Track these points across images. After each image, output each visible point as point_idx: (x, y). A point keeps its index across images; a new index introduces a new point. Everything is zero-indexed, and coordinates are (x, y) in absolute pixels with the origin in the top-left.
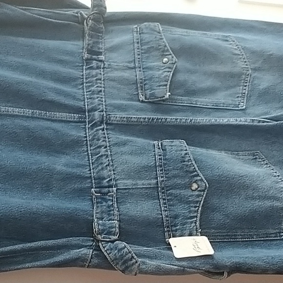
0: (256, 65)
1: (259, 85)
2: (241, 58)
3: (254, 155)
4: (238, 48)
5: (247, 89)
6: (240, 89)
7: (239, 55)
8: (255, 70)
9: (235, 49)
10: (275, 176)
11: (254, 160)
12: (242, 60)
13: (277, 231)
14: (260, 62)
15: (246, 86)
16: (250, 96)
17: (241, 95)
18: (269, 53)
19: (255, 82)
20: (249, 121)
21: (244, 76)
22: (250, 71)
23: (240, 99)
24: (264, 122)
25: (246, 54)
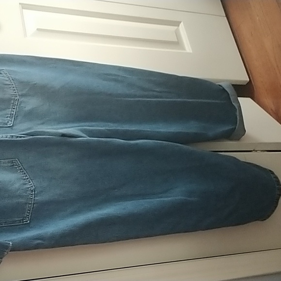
0: (24, 92)
1: (25, 108)
2: (10, 87)
3: (13, 163)
4: (9, 79)
5: (15, 111)
6: (9, 111)
7: (10, 85)
8: (22, 96)
9: (7, 80)
10: (25, 179)
11: (12, 167)
12: (12, 88)
13: (21, 219)
14: (27, 90)
15: (14, 108)
16: (17, 116)
17: (9, 116)
18: (34, 83)
19: (22, 105)
20: (9, 136)
21: (12, 101)
22: (18, 97)
23: (9, 118)
24: (21, 137)
25: (15, 84)
